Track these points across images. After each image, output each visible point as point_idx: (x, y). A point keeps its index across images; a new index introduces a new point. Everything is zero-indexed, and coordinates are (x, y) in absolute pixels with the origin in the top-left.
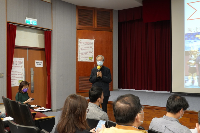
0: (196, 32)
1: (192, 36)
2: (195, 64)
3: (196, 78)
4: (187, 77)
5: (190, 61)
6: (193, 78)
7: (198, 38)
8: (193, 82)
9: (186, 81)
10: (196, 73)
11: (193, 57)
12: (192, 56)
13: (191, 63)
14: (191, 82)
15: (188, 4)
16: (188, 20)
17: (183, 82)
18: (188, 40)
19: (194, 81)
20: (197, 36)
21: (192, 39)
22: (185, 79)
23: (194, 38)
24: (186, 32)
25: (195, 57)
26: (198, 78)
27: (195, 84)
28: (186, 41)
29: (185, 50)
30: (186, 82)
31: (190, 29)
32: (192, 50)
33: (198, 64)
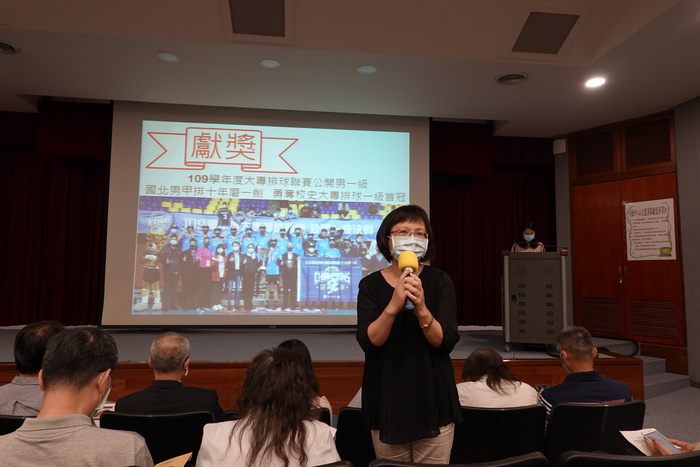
0: (162, 195)
1: (155, 204)
2: (156, 262)
3: (158, 293)
4: (138, 291)
5: (147, 256)
6: (151, 293)
7: (166, 209)
8: (151, 301)
9: (136, 299)
10: (157, 282)
11: (154, 246)
12: (151, 246)
13: (148, 260)
14: (147, 301)
15: (149, 133)
16: (147, 167)
17: (129, 302)
18: (146, 209)
19: (153, 299)
20: (165, 204)
21: (153, 209)
22: (134, 296)
23: (159, 208)
24: (143, 192)
25: (158, 247)
26: (161, 294)
27: (155, 307)
28: (140, 212)
29: (138, 232)
30: (135, 303)
31: (151, 188)
32: (153, 233)
33: (164, 262)
